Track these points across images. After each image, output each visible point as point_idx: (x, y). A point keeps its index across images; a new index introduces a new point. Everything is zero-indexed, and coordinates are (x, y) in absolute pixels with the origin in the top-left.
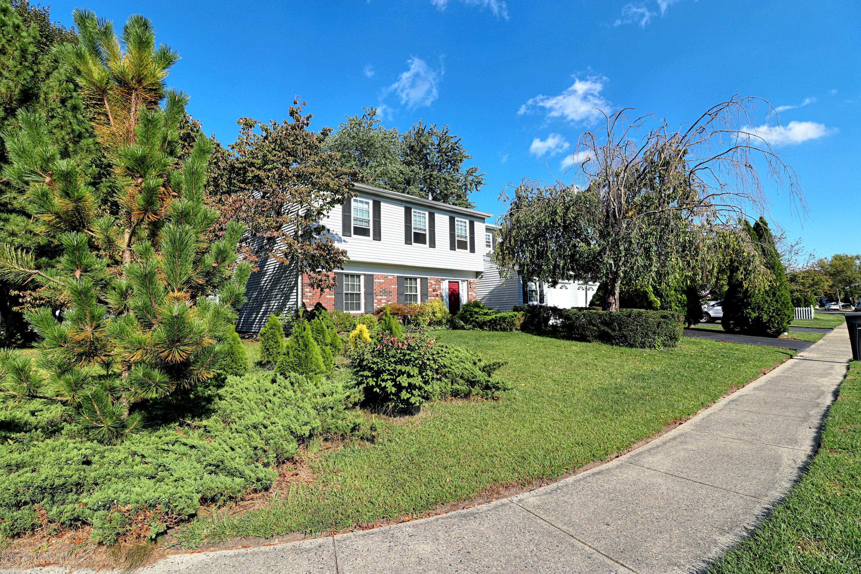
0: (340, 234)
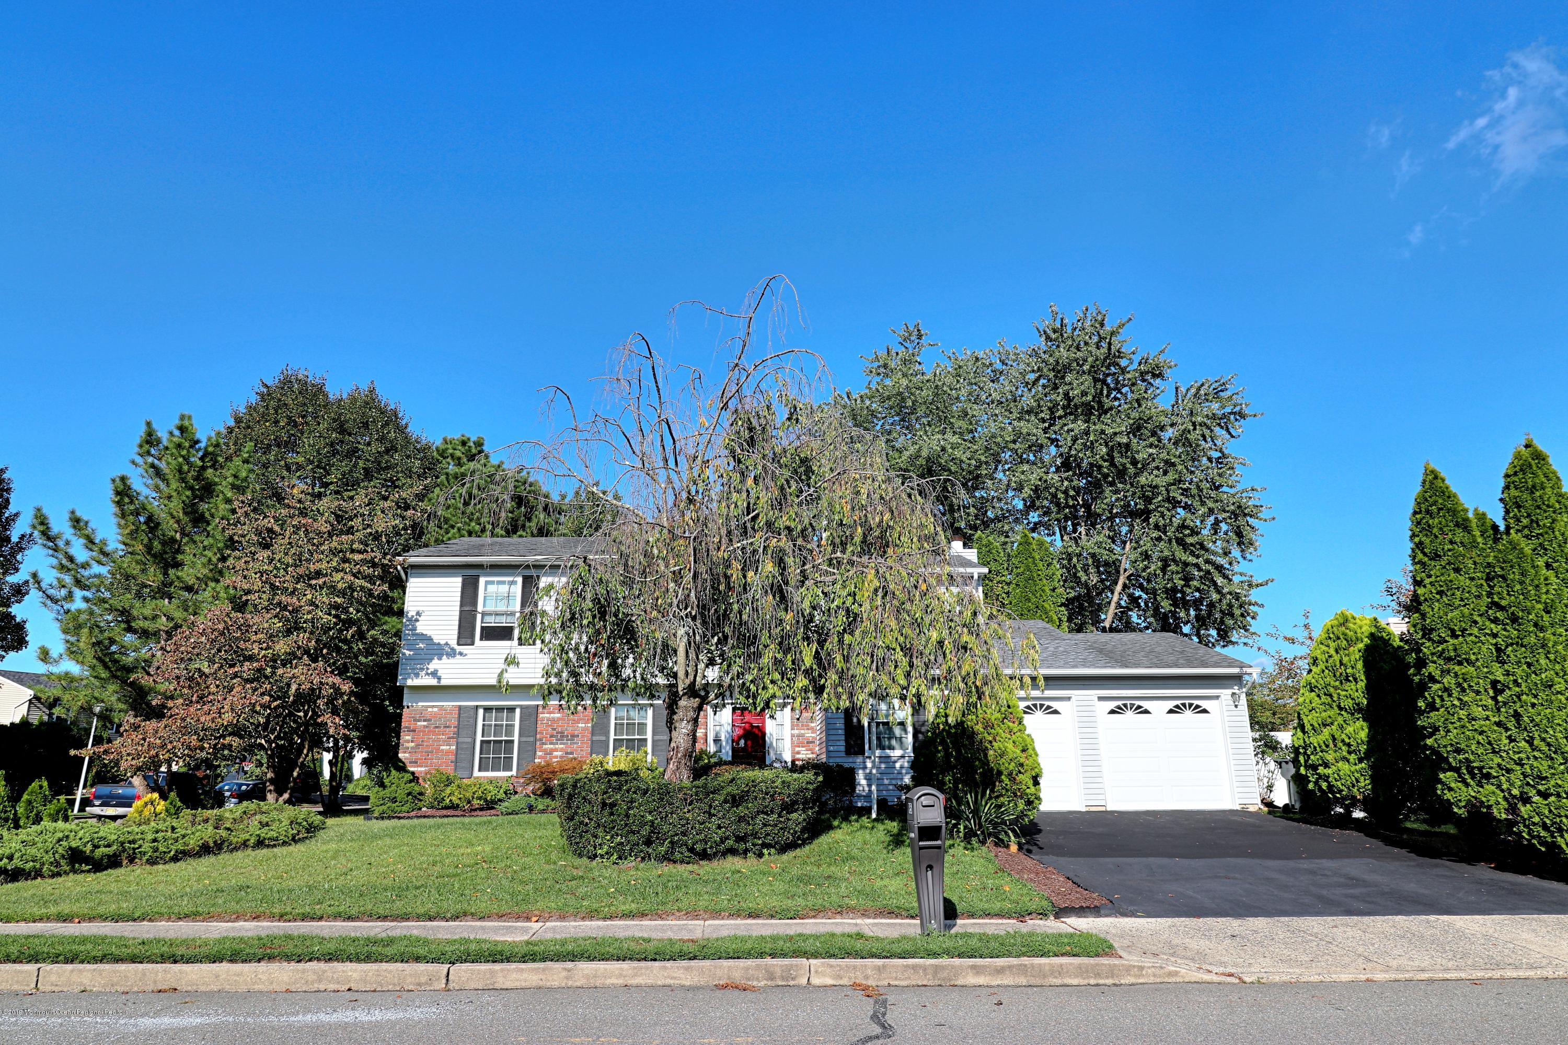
0: (453, 643)
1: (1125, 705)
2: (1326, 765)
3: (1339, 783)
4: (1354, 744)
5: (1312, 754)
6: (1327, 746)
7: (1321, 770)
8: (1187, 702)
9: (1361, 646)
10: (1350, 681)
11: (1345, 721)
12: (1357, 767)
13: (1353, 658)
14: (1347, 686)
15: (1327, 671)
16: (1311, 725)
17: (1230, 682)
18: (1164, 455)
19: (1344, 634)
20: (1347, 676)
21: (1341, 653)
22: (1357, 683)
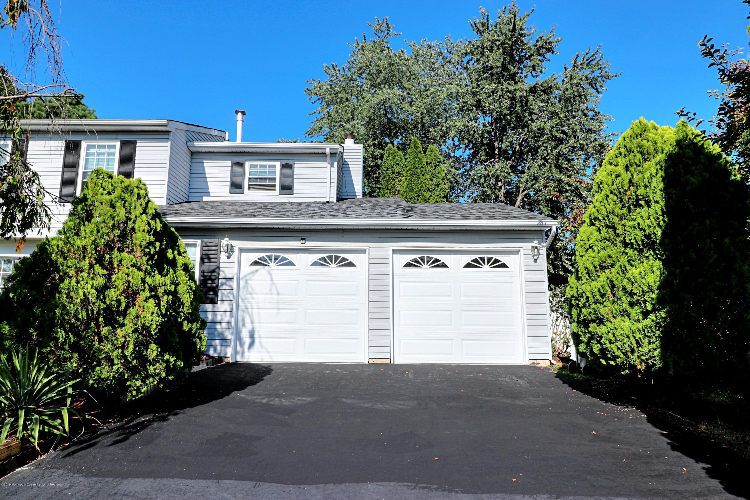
1: (422, 259)
2: (600, 321)
3: (613, 347)
4: (639, 292)
5: (584, 306)
6: (603, 296)
7: (593, 327)
8: (486, 256)
9: (660, 157)
10: (640, 206)
11: (629, 262)
12: (640, 325)
13: (647, 175)
14: (636, 214)
15: (611, 196)
16: (586, 268)
17: (531, 237)
18: (551, 108)
19: (639, 146)
20: (638, 200)
21: (632, 169)
22: (649, 206)
